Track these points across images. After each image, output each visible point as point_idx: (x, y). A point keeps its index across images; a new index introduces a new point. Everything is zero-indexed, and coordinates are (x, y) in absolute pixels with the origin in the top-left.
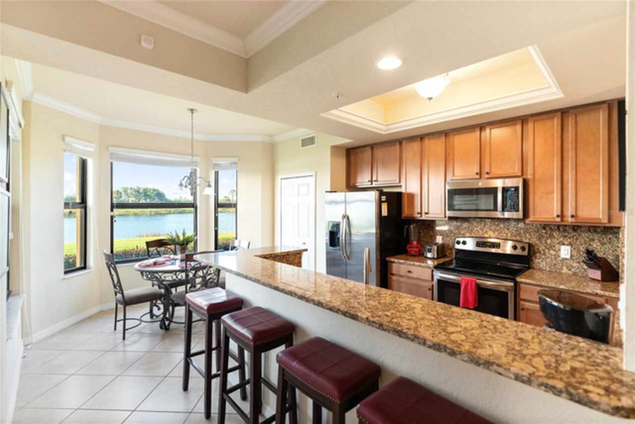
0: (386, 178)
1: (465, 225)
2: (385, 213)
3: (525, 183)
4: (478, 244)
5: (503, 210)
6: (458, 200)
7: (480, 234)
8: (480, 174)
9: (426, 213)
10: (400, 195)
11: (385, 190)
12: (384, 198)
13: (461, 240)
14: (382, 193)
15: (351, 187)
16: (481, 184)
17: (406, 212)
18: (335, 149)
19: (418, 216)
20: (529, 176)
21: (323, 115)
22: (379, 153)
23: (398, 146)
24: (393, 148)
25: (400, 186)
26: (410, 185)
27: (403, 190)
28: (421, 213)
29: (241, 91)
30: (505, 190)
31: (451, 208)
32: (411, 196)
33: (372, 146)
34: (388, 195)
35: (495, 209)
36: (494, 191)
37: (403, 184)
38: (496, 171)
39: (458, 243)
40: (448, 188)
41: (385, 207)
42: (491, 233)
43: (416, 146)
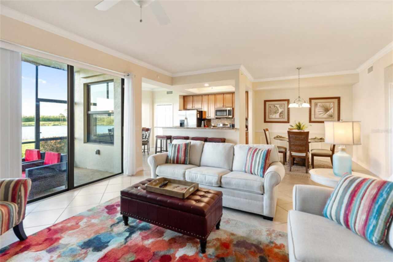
0: (198, 106)
1: (220, 120)
2: (198, 117)
3: (233, 109)
4: (223, 125)
5: (229, 115)
6: (218, 113)
7: (224, 122)
8: (223, 106)
9: (210, 117)
10: (202, 112)
11: (199, 110)
12: (198, 112)
13: (219, 124)
14: (198, 111)
15: (185, 109)
16: (223, 109)
17: (204, 117)
18: (180, 96)
19: (207, 118)
20: (233, 107)
21: (186, 90)
22: (195, 98)
23: (201, 97)
24: (200, 97)
25: (202, 109)
26: (205, 109)
27: (203, 110)
28: (208, 117)
29: (170, 84)
30: (229, 110)
31: (216, 115)
32: (205, 112)
33: (193, 96)
34: (199, 111)
35: (227, 115)
36: (226, 111)
37: (203, 108)
38: (227, 106)
39: (218, 125)
40: (215, 109)
41: (198, 115)
42: (226, 122)
43: (207, 97)
